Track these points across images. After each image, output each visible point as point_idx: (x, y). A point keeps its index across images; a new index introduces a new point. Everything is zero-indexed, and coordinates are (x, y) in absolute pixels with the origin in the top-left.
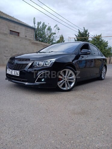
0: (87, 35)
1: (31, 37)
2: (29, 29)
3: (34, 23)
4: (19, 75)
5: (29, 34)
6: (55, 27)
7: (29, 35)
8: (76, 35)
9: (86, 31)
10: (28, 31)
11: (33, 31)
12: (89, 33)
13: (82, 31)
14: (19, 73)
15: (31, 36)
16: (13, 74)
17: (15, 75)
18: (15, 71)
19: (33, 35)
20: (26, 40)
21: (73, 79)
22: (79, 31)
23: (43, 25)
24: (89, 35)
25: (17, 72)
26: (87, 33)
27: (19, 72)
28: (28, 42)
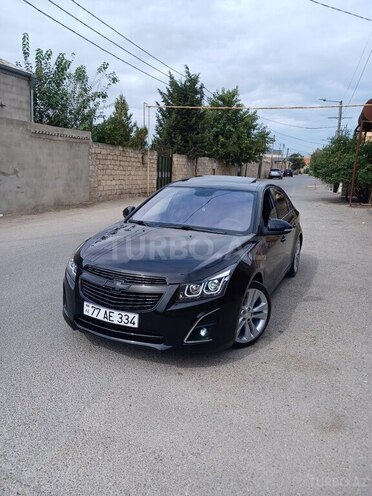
0: (196, 92)
1: (19, 109)
2: (11, 79)
3: (25, 53)
4: (136, 326)
5: (11, 96)
6: (100, 70)
7: (14, 100)
8: (161, 93)
9: (193, 81)
10: (7, 85)
11: (24, 84)
12: (202, 87)
13: (181, 78)
14: (136, 320)
15: (21, 102)
16: (116, 322)
17: (123, 324)
18: (123, 314)
19: (24, 99)
20: (12, 123)
21: (261, 312)
22: (171, 78)
23: (59, 64)
24: (202, 94)
25: (131, 315)
26: (198, 86)
27: (137, 316)
28: (17, 134)
